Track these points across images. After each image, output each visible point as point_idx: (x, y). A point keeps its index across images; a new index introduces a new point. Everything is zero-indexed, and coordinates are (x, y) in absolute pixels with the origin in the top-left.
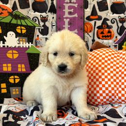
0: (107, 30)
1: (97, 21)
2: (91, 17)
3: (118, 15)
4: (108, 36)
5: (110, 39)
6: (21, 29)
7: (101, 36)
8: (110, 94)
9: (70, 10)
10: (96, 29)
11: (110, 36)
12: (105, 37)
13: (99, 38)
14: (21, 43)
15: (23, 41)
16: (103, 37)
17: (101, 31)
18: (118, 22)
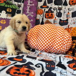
0: (51, 13)
1: (46, 9)
2: (43, 6)
3: (58, 6)
4: (51, 17)
5: (52, 19)
6: (9, 10)
7: (47, 17)
8: (50, 46)
9: (31, 2)
10: (45, 13)
11: (52, 17)
12: (49, 17)
13: (46, 18)
14: (8, 16)
15: (9, 16)
16: (48, 17)
17: (47, 14)
18: (57, 10)
